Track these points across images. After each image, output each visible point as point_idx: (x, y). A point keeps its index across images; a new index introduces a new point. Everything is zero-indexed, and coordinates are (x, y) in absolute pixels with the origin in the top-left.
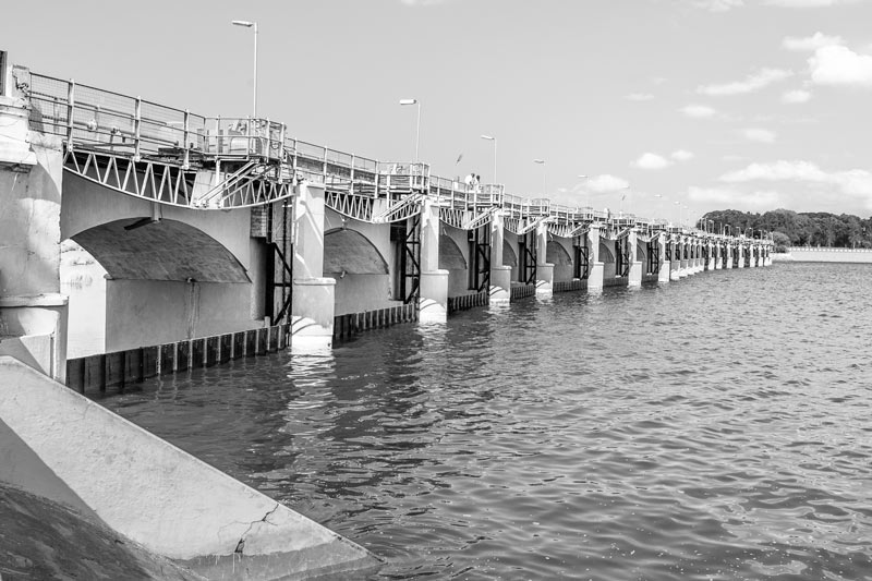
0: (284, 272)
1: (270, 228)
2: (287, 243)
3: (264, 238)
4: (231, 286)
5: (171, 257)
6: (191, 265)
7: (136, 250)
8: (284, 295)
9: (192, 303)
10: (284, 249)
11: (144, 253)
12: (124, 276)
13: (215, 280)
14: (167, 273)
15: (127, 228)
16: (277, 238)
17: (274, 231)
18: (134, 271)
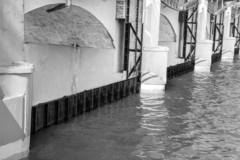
0: (136, 42)
1: (128, 12)
2: (139, 23)
3: (124, 19)
4: (101, 50)
5: (66, 31)
6: (77, 36)
7: (43, 25)
8: (136, 57)
9: (76, 60)
10: (137, 27)
11: (48, 27)
12: (34, 41)
13: (91, 46)
14: (61, 40)
15: (49, 11)
16: (132, 20)
17: (130, 15)
18: (40, 38)
